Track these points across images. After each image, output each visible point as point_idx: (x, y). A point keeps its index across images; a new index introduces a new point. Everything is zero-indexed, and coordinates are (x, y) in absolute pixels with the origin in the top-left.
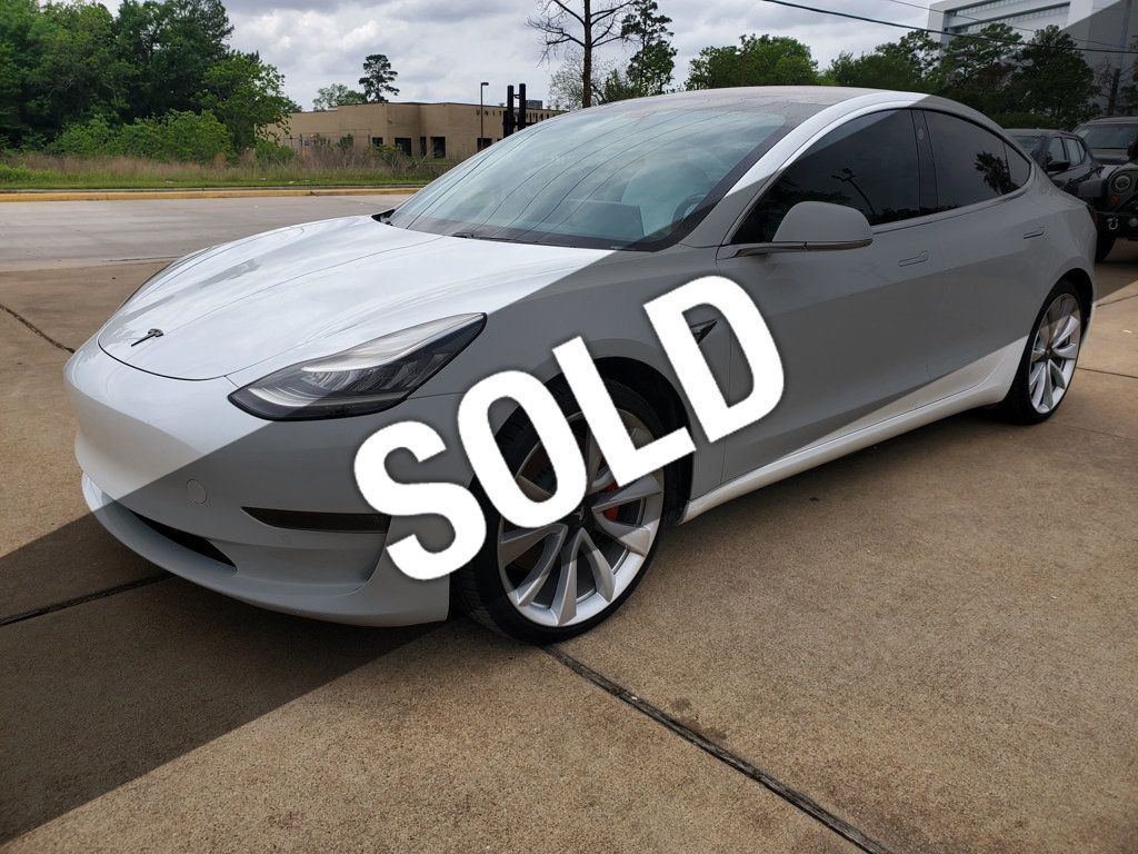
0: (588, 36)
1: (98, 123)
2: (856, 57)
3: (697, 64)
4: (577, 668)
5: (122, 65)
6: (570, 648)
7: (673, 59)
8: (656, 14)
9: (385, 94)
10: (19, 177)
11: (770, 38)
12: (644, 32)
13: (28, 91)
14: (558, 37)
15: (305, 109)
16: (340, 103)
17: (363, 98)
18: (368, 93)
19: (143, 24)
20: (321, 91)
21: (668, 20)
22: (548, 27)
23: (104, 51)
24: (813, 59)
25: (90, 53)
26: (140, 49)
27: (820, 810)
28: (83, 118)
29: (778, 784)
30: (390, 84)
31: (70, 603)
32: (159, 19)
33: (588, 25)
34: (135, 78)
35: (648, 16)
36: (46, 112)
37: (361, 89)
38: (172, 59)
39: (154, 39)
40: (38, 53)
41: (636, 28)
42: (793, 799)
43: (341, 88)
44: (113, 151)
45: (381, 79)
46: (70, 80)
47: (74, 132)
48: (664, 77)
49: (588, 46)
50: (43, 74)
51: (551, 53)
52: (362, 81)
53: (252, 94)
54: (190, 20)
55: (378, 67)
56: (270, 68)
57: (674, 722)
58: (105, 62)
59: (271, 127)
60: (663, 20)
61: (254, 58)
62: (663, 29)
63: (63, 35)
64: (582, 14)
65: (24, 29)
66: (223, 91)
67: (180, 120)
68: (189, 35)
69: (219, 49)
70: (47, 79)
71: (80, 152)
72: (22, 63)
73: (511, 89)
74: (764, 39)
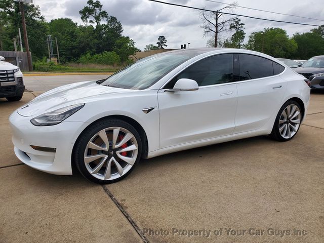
0: (217, 30)
1: (88, 55)
2: (302, 33)
3: (251, 37)
4: (106, 190)
5: (96, 41)
6: (107, 186)
7: (245, 35)
8: (240, 23)
9: (163, 47)
10: (66, 69)
11: (274, 28)
12: (236, 28)
13: (73, 48)
14: (207, 30)
15: (142, 51)
16: (151, 49)
17: (157, 47)
18: (159, 46)
19: (101, 30)
20: (147, 46)
21: (244, 24)
22: (206, 27)
23: (91, 37)
24: (287, 34)
25: (88, 38)
26: (100, 36)
27: (136, 226)
28: (84, 54)
29: (131, 219)
30: (165, 44)
31: (8, 167)
32: (105, 29)
33: (217, 27)
34: (99, 44)
35: (238, 23)
36: (77, 53)
37: (157, 45)
38: (108, 39)
39: (104, 34)
40: (76, 38)
41: (234, 27)
42: (132, 222)
43: (152, 45)
44: (91, 62)
45: (162, 43)
46: (83, 44)
47: (83, 58)
48: (241, 40)
49: (217, 32)
50: (77, 43)
51: (206, 35)
52: (157, 43)
53: (127, 47)
54: (113, 28)
55: (162, 39)
56: (132, 40)
57: (119, 204)
58: (91, 40)
59: (131, 56)
60: (242, 24)
61: (128, 38)
62: (242, 27)
63: (82, 34)
64: (215, 24)
65: (73, 32)
66: (120, 46)
67: (107, 54)
68: (112, 32)
69: (120, 35)
70: (78, 44)
71: (83, 63)
72: (72, 41)
73: (182, 46)
74: (271, 29)
